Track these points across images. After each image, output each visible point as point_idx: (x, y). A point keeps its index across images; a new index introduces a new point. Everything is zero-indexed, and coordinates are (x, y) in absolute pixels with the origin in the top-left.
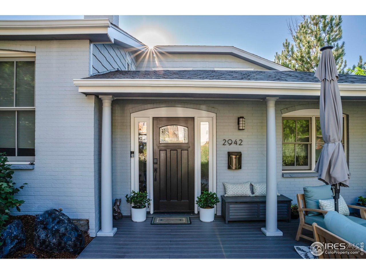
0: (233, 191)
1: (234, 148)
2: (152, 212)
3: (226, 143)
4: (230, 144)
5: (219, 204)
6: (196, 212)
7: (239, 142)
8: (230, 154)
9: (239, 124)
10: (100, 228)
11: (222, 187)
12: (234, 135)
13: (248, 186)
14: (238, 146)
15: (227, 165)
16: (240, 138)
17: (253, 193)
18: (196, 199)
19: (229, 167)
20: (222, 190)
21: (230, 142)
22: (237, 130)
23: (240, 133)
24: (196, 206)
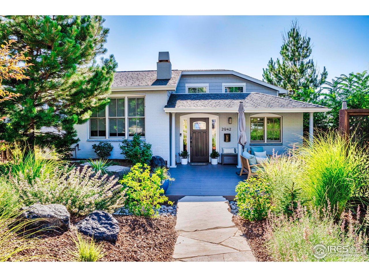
0: (226, 151)
1: (227, 132)
2: (189, 162)
3: (223, 130)
4: (225, 130)
5: (220, 157)
6: (210, 162)
7: (229, 129)
8: (225, 135)
9: (229, 121)
10: (171, 165)
11: (222, 150)
12: (227, 126)
13: (233, 149)
14: (229, 131)
15: (224, 140)
16: (230, 127)
17: (235, 152)
18: (210, 155)
19: (225, 141)
20: (222, 151)
21: (225, 129)
22: (228, 124)
23: (230, 125)
24: (210, 158)
